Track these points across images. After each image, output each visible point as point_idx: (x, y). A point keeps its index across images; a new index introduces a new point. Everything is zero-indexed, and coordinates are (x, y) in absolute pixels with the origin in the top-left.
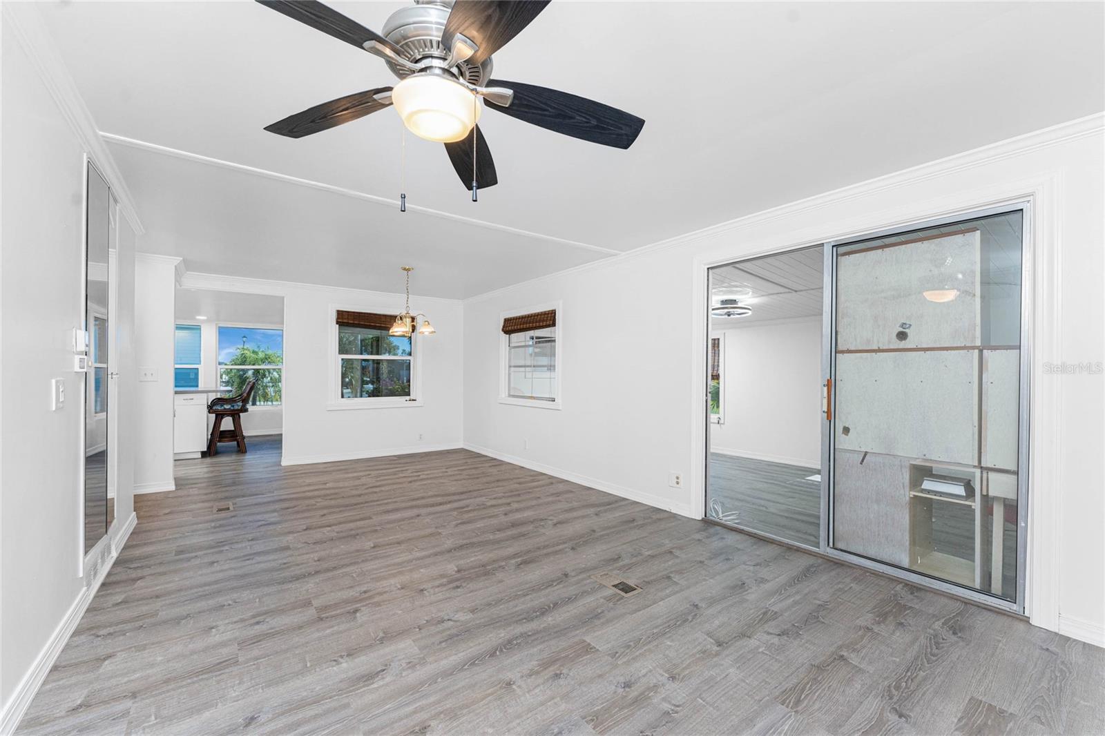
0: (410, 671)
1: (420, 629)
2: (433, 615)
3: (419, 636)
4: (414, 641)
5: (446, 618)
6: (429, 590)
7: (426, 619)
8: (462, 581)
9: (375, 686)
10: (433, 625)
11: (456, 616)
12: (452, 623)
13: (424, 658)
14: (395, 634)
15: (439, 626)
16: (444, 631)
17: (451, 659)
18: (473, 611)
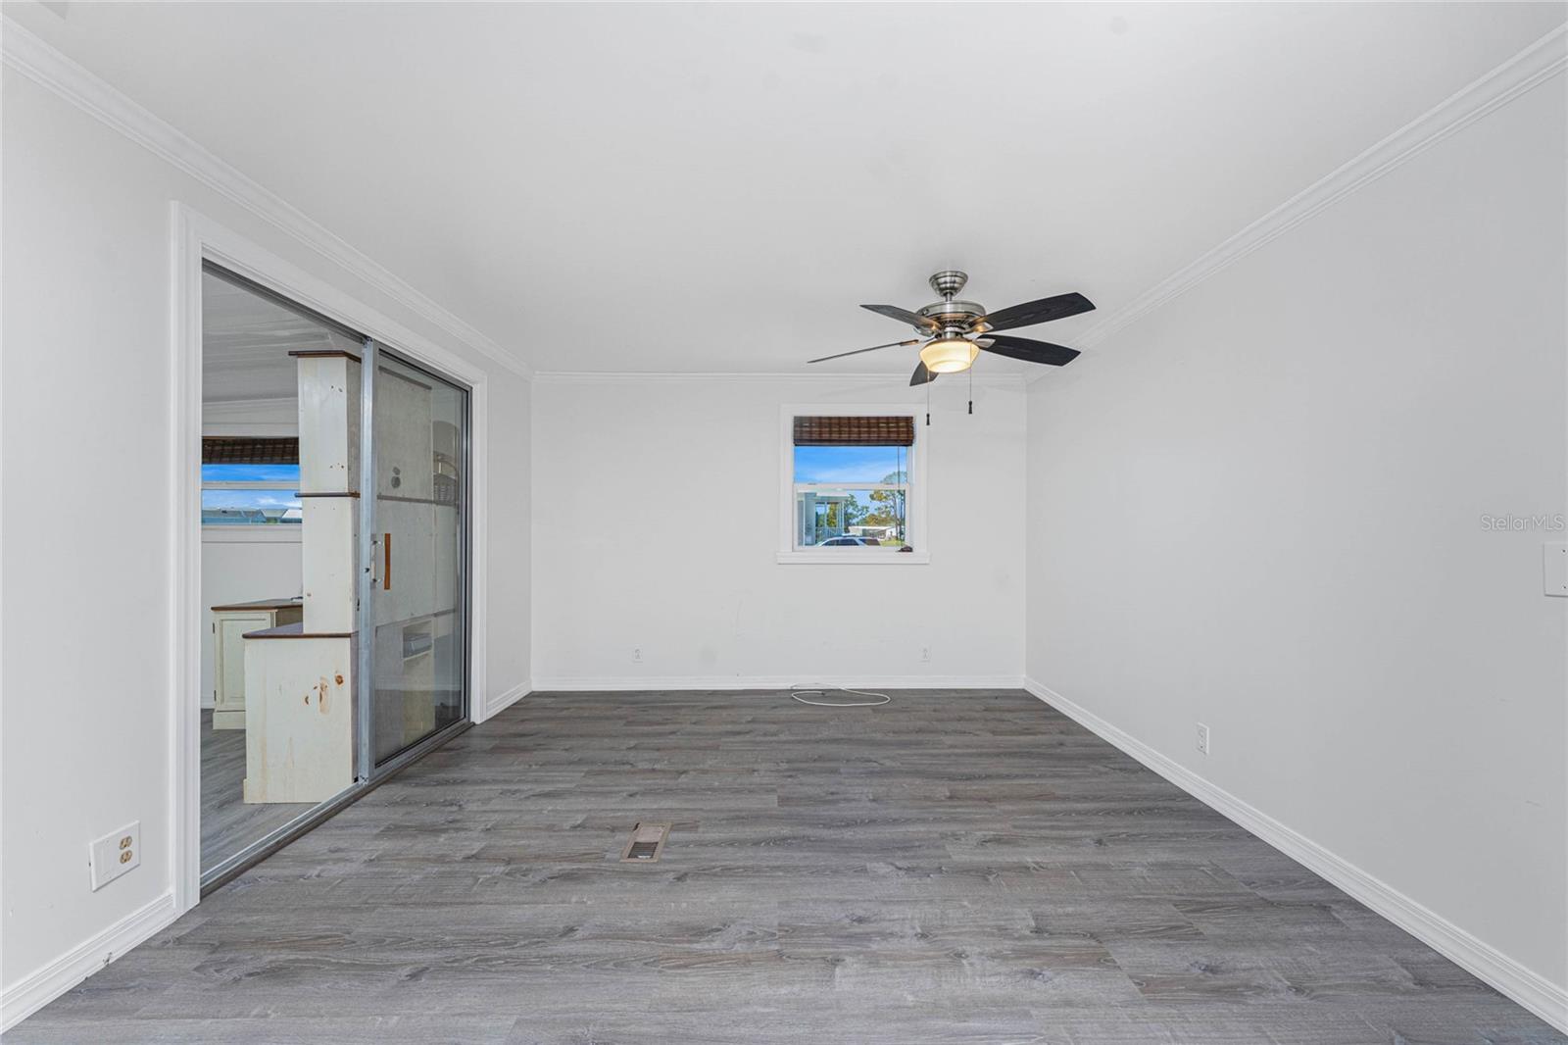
0: (958, 833)
1: (940, 868)
2: (918, 882)
3: (942, 860)
4: (950, 857)
5: (901, 873)
6: (911, 932)
7: (929, 879)
8: (844, 933)
9: (992, 833)
10: (922, 868)
11: (888, 870)
12: (897, 863)
13: (942, 838)
14: (972, 873)
15: (915, 865)
16: (913, 857)
17: (915, 830)
18: (864, 870)
